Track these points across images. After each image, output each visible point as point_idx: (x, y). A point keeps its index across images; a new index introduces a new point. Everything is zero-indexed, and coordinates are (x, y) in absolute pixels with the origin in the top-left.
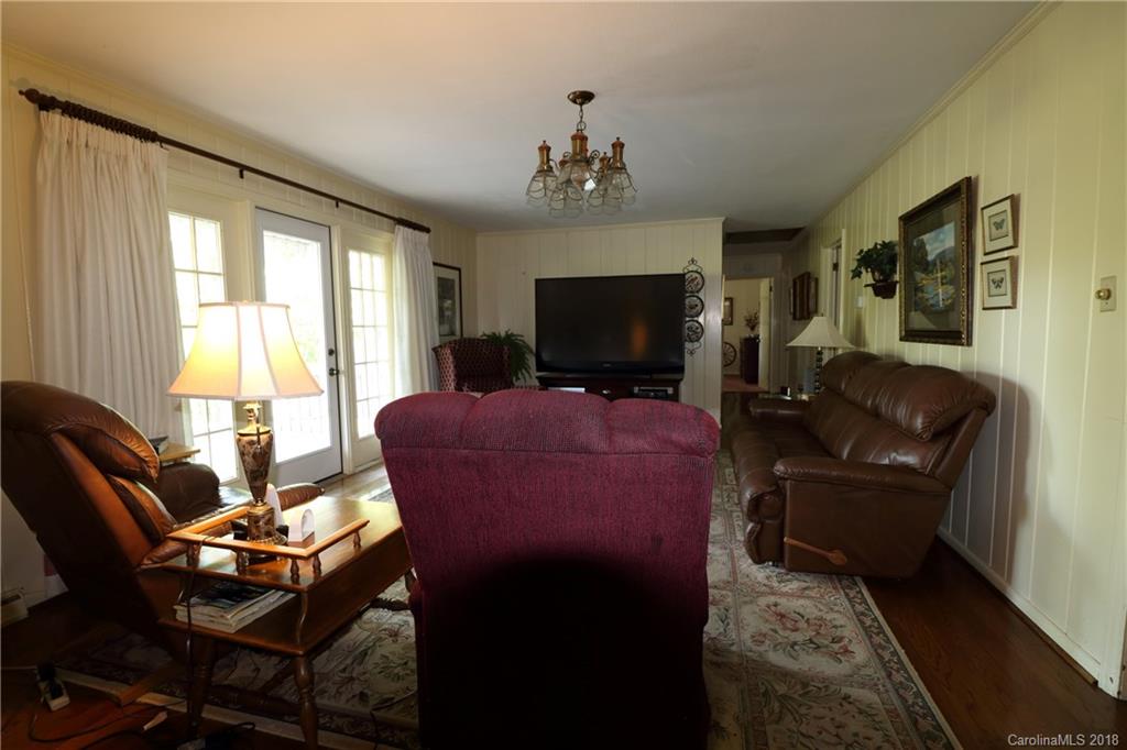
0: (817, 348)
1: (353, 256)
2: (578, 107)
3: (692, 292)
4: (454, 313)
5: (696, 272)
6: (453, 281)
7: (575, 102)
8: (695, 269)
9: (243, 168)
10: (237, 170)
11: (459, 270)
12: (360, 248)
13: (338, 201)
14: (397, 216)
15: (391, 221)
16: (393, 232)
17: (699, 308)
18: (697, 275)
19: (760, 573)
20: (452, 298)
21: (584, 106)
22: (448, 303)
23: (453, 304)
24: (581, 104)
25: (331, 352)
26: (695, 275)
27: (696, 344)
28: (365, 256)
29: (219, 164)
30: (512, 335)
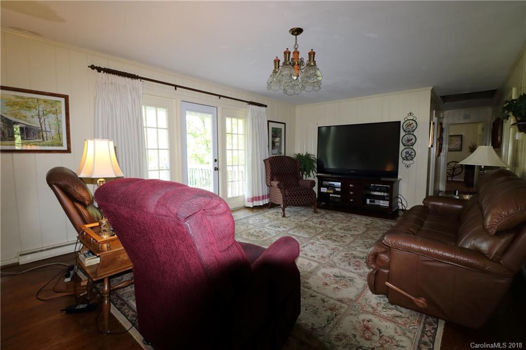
0: (481, 166)
1: (228, 120)
2: (295, 36)
3: (409, 132)
4: (281, 144)
5: (412, 120)
6: (281, 129)
7: (293, 34)
8: (412, 118)
9: (176, 86)
10: (174, 87)
11: (285, 124)
12: (232, 116)
13: (220, 96)
14: (249, 101)
15: (247, 103)
16: (247, 108)
17: (413, 141)
18: (413, 122)
19: (374, 299)
20: (280, 137)
21: (297, 36)
22: (277, 139)
23: (281, 140)
24: (296, 35)
25: (216, 161)
26: (411, 122)
27: (411, 162)
28: (234, 120)
29: (166, 86)
30: (309, 155)
